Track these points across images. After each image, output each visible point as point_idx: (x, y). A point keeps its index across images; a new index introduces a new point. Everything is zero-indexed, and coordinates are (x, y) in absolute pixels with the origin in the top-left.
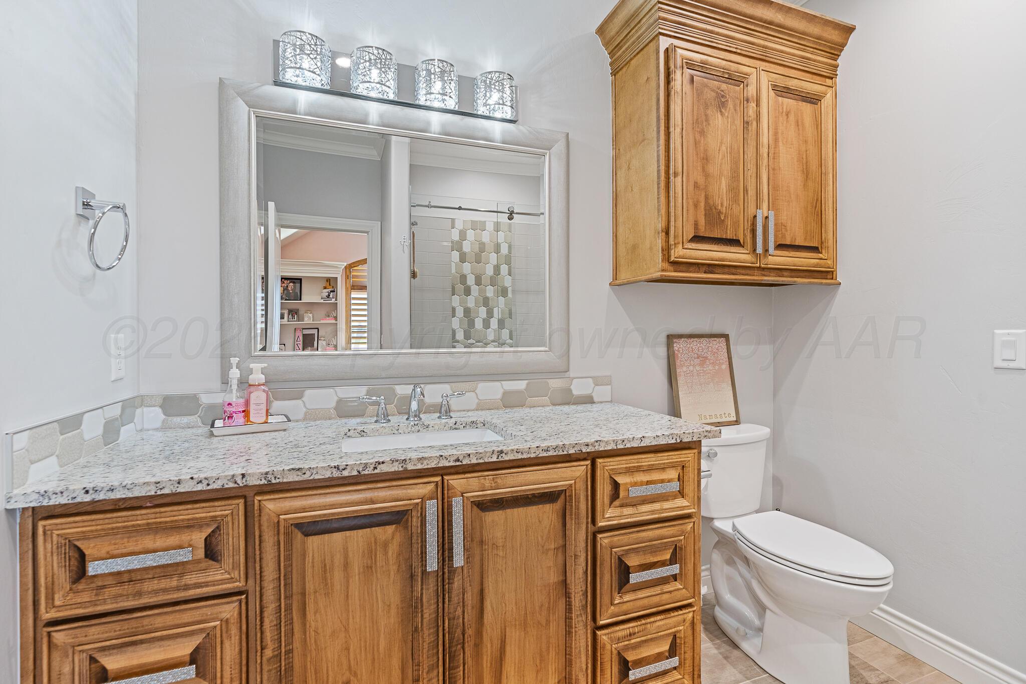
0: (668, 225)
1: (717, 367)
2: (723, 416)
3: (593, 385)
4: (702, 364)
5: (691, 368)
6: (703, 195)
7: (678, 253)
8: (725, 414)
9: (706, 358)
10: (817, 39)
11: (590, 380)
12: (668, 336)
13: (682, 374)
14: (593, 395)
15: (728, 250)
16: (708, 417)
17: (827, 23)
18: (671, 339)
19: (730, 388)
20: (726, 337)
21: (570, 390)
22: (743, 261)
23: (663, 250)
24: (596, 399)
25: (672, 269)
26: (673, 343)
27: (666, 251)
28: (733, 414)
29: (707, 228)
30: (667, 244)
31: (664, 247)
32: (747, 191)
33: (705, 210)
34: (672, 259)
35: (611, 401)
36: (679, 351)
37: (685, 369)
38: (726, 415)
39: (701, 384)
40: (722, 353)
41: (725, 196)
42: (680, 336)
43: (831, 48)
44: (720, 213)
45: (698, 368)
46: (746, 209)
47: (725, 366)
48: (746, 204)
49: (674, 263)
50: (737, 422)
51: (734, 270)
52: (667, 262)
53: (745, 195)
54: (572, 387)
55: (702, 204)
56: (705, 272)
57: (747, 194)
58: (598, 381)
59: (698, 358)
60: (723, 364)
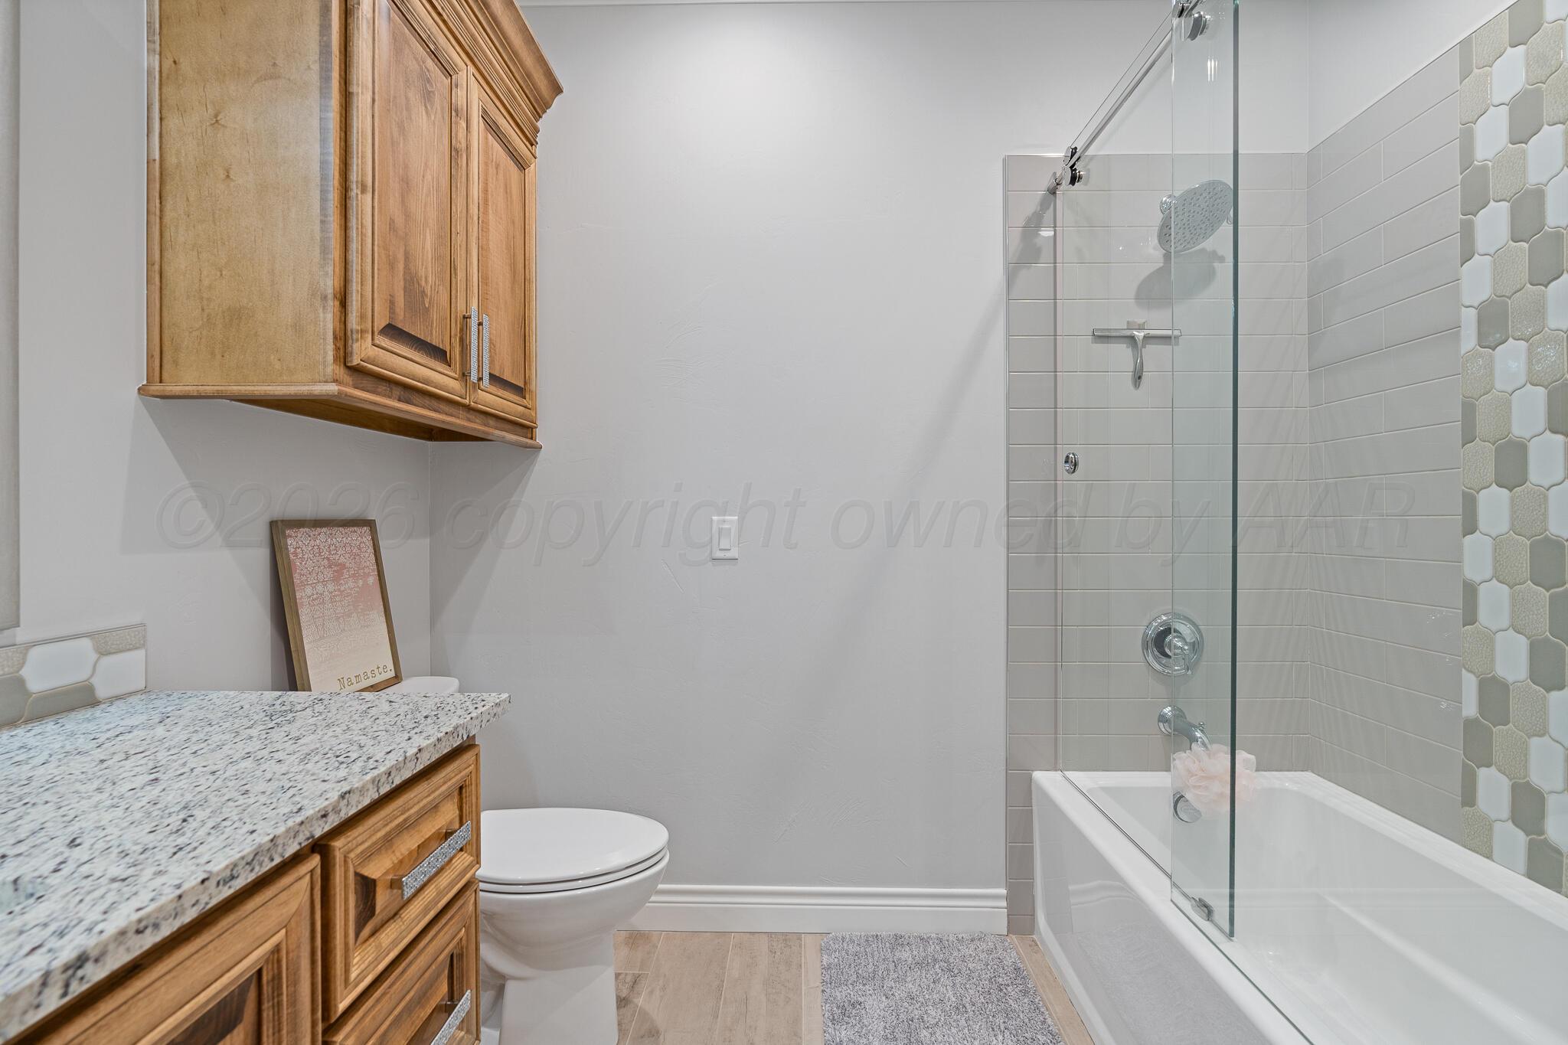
0: (345, 286)
1: (361, 583)
2: (376, 671)
3: (94, 656)
4: (337, 578)
5: (320, 588)
6: (402, 250)
7: (363, 350)
8: (378, 668)
9: (343, 566)
10: (527, 76)
11: (86, 644)
12: (273, 524)
13: (305, 600)
14: (95, 681)
15: (434, 367)
16: (354, 680)
17: (541, 60)
18: (278, 530)
19: (383, 619)
20: (370, 524)
21: (20, 682)
22: (451, 391)
23: (335, 338)
24: (101, 692)
25: (351, 383)
26: (285, 537)
27: (343, 340)
28: (391, 666)
29: (407, 315)
30: (343, 326)
31: (338, 332)
32: (455, 269)
33: (405, 279)
34: (356, 361)
35: (145, 691)
36: (296, 554)
37: (309, 590)
38: (381, 670)
39: (338, 618)
40: (367, 555)
41: (430, 264)
42: (299, 524)
43: (536, 100)
44: (423, 293)
45: (331, 587)
46: (453, 300)
47: (372, 580)
48: (453, 292)
49: (357, 371)
50: (397, 679)
51: (436, 404)
52: (342, 365)
53: (453, 276)
54: (25, 672)
55: (401, 266)
56: (400, 400)
57: (456, 274)
58: (107, 644)
59: (330, 567)
60: (369, 575)
